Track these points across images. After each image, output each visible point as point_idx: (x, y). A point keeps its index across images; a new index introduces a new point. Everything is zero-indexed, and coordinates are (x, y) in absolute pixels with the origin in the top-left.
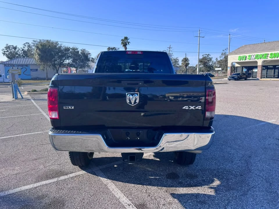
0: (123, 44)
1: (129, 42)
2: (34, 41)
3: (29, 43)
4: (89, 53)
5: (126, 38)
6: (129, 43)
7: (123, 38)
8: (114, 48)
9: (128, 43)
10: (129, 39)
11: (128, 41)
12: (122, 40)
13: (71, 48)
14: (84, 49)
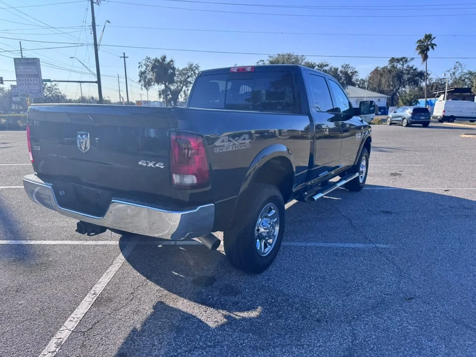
0: (420, 48)
1: (435, 44)
2: (270, 57)
3: (263, 61)
4: (354, 70)
5: (428, 37)
6: (434, 47)
7: (422, 38)
8: (404, 58)
9: (432, 47)
10: (434, 38)
11: (433, 42)
12: (420, 41)
13: (317, 64)
14: (346, 65)
